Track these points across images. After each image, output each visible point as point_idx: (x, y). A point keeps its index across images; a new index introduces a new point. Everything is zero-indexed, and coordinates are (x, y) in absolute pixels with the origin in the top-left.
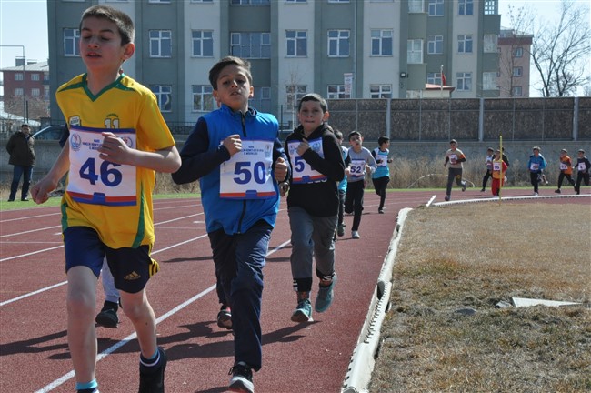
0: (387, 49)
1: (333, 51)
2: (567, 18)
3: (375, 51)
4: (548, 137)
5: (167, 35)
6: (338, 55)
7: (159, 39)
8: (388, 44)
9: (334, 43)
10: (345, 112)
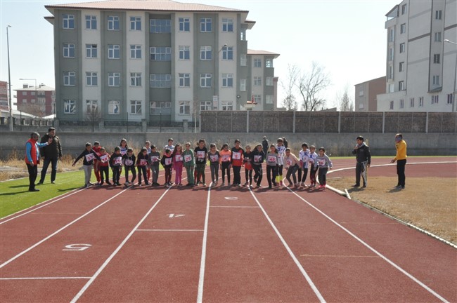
0: (230, 84)
1: (203, 84)
2: (316, 71)
3: (224, 84)
4: (326, 131)
5: (117, 75)
6: (205, 86)
7: (114, 77)
8: (230, 81)
9: (203, 80)
10: (226, 117)
